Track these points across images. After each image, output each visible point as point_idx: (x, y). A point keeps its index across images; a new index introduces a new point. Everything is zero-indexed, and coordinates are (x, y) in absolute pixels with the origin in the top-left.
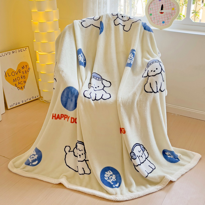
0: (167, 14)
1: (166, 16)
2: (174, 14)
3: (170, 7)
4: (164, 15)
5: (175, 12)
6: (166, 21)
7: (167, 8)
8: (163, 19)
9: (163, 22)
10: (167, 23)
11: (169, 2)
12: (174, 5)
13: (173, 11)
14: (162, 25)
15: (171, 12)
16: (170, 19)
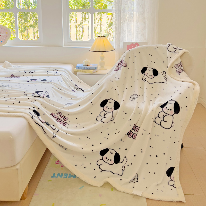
0: (3, 36)
1: (3, 37)
2: (7, 36)
3: (5, 32)
4: (2, 37)
5: (8, 35)
6: (3, 40)
7: (3, 33)
8: (1, 40)
9: (2, 42)
10: (4, 42)
11: (4, 29)
12: (7, 30)
13: (7, 34)
14: (1, 43)
15: (5, 35)
16: (6, 39)
